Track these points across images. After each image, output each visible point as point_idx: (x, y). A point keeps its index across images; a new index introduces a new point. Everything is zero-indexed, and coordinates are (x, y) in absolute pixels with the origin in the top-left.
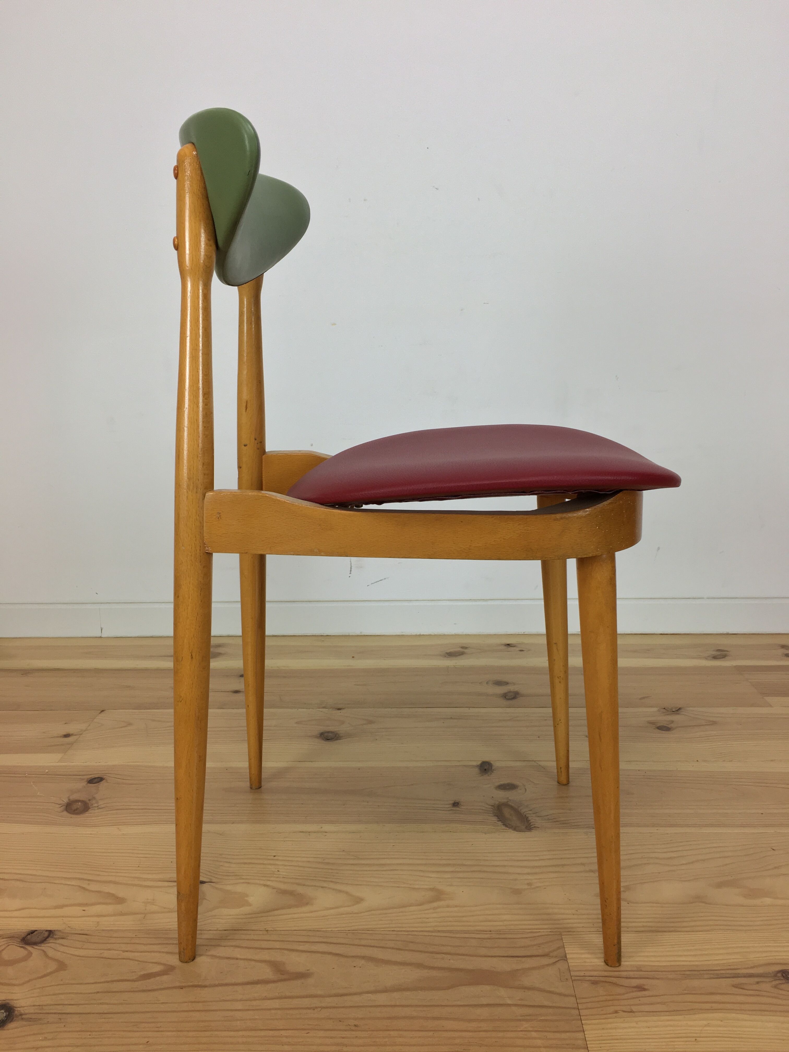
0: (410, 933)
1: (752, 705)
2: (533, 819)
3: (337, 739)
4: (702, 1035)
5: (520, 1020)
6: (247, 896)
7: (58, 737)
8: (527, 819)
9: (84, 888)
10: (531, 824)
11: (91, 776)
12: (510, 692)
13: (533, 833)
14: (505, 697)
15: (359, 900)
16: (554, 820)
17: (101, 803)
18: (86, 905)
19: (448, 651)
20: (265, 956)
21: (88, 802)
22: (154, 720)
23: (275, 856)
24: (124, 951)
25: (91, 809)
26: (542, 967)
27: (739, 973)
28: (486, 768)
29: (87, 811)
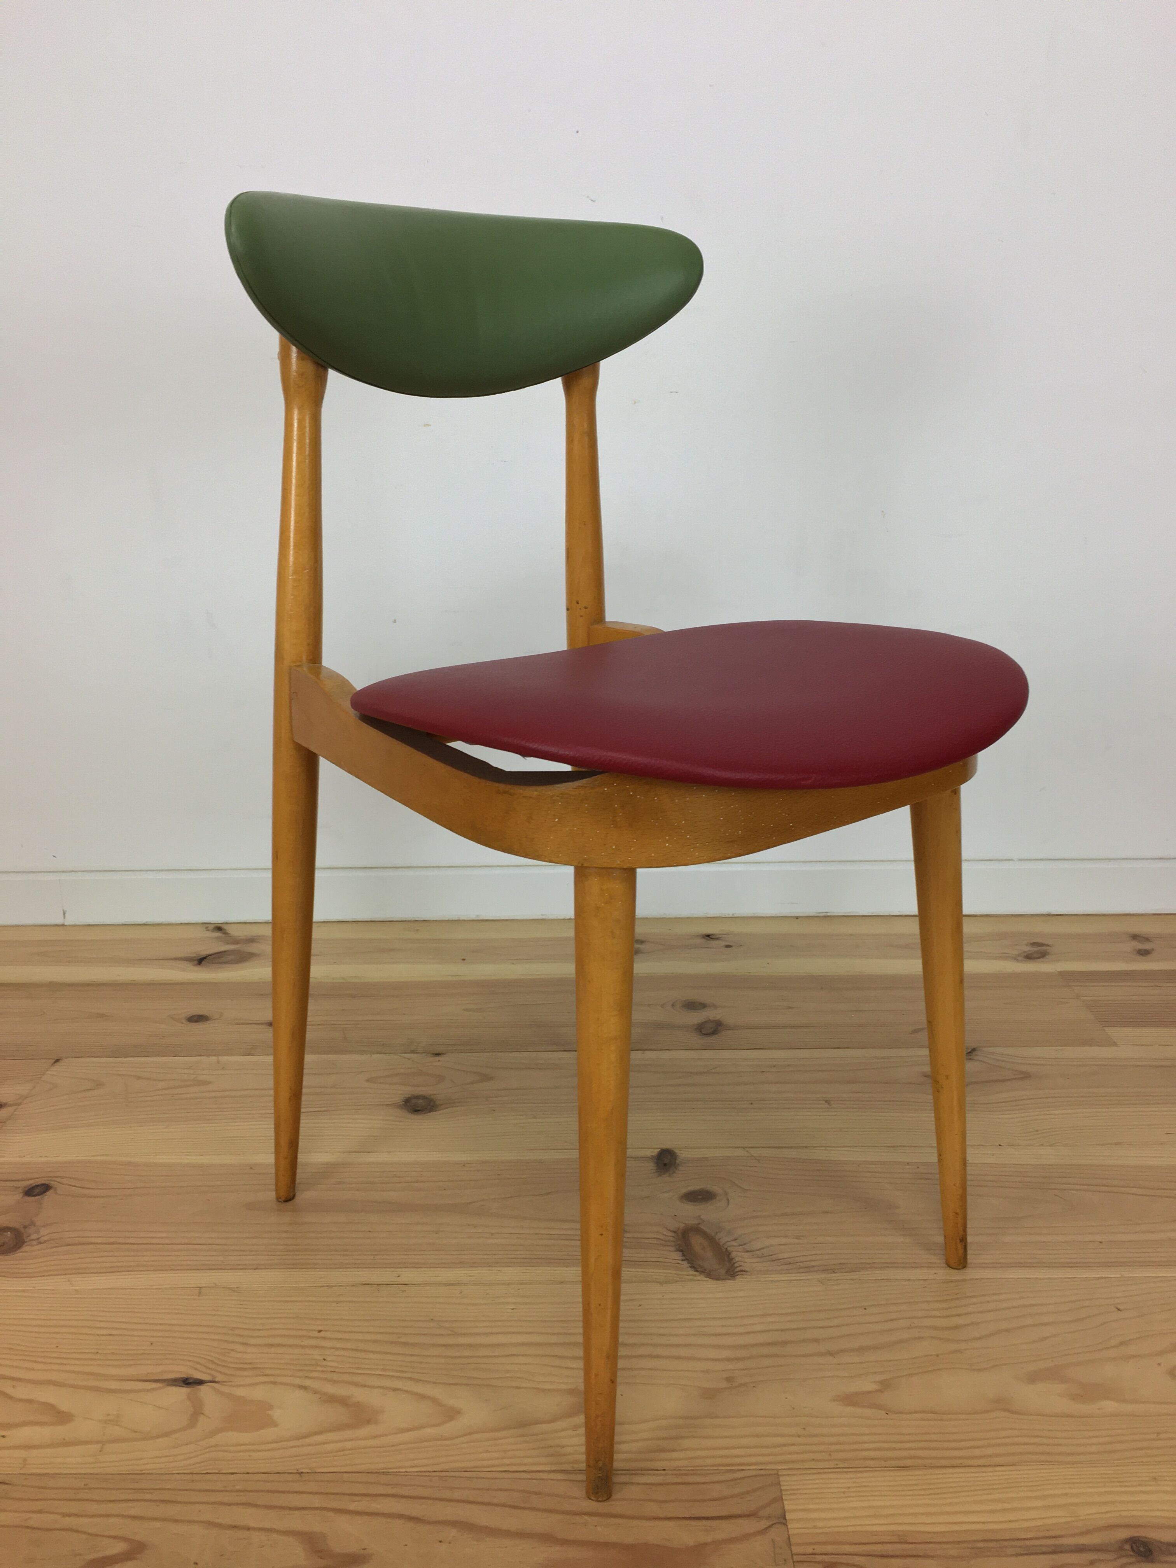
0: (535, 1475)
1: (1087, 1043)
2: (738, 1255)
3: (431, 1111)
6: (271, 1407)
8: (729, 1256)
9: (6, 1394)
10: (736, 1265)
11: (29, 1183)
12: (708, 1021)
13: (739, 1283)
14: (701, 1031)
15: (452, 1414)
16: (774, 1257)
17: (43, 1232)
18: (8, 1426)
20: (296, 1522)
21: (22, 1230)
22: (139, 1078)
23: (320, 1331)
24: (65, 1515)
25: (26, 1244)
26: (746, 1537)
27: (1062, 1545)
28: (666, 1161)
29: (19, 1248)
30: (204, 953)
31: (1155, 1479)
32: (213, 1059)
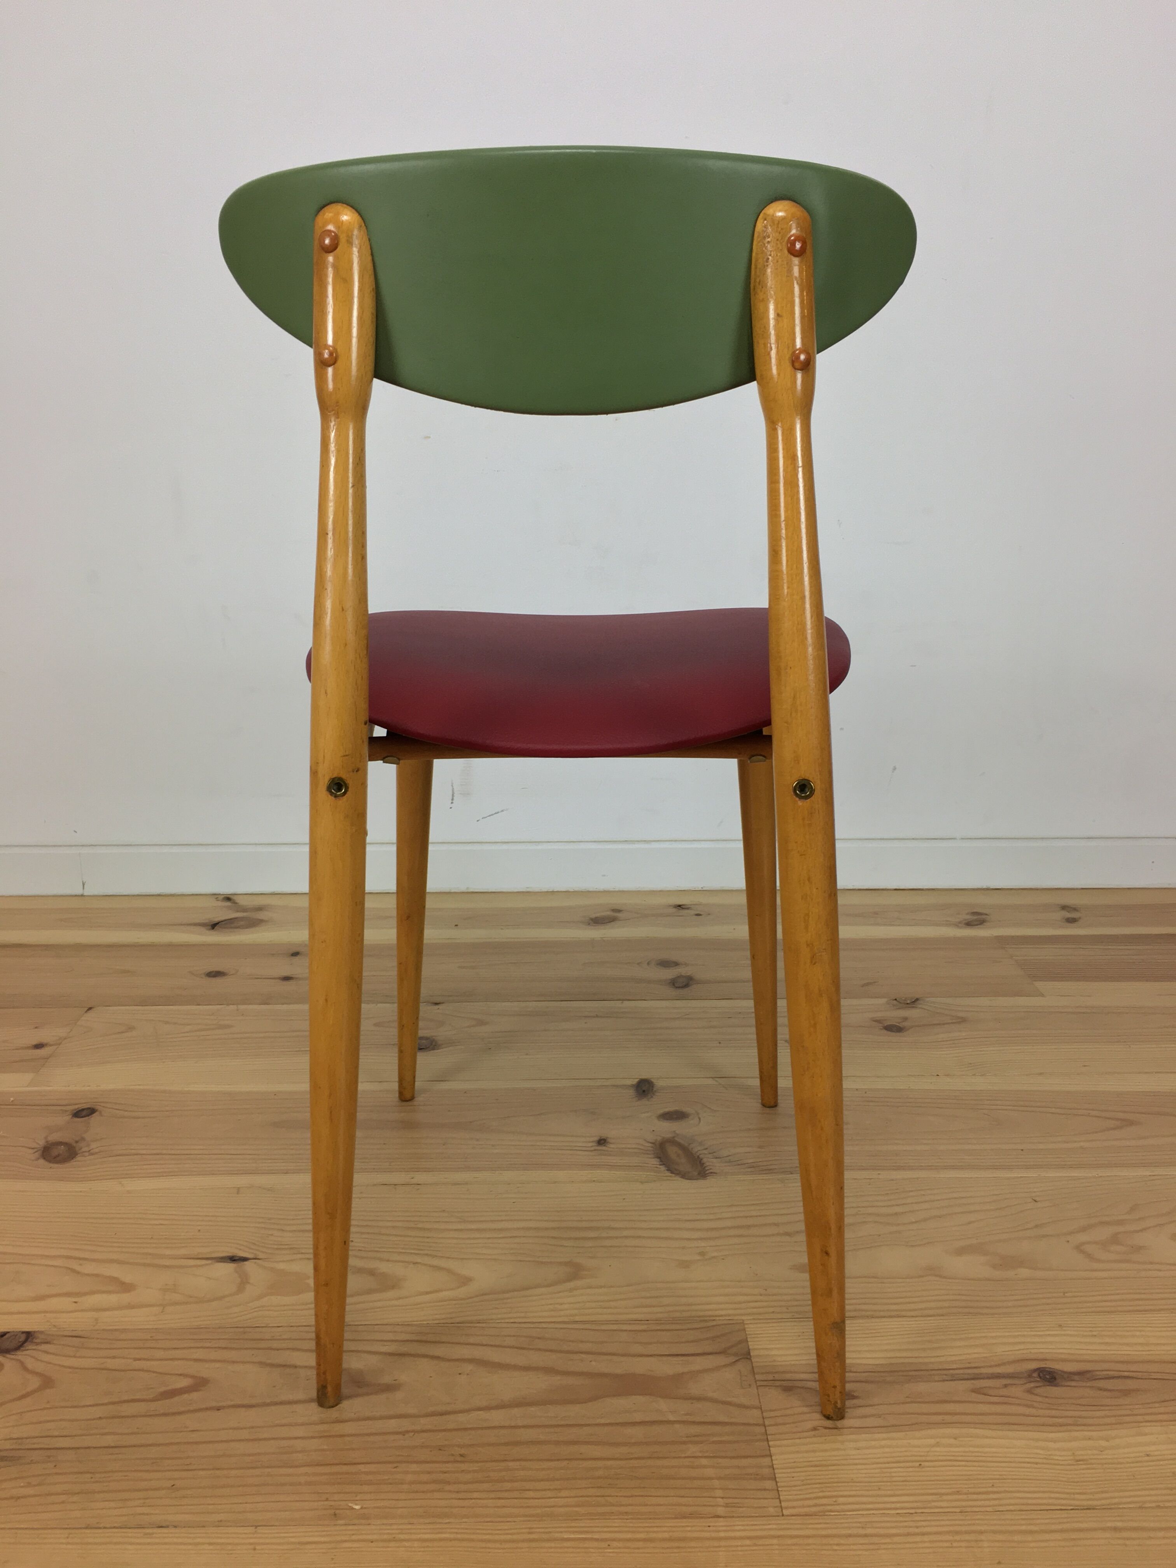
0: (538, 1325)
1: (1017, 994)
2: (710, 1162)
3: (433, 1049)
4: (928, 1458)
5: (684, 1443)
7: (25, 1048)
8: (700, 1162)
9: (74, 1271)
10: (707, 1169)
11: (76, 1107)
12: (680, 977)
13: (710, 1181)
14: (674, 985)
15: (466, 1281)
16: (739, 1162)
17: (93, 1145)
18: (79, 1294)
19: (594, 916)
21: (74, 1145)
22: (167, 1023)
24: (136, 1359)
25: (79, 1155)
26: (717, 1368)
27: (981, 1374)
28: (645, 1088)
29: (74, 1157)
30: (217, 920)
31: (1060, 1326)
32: (232, 1007)
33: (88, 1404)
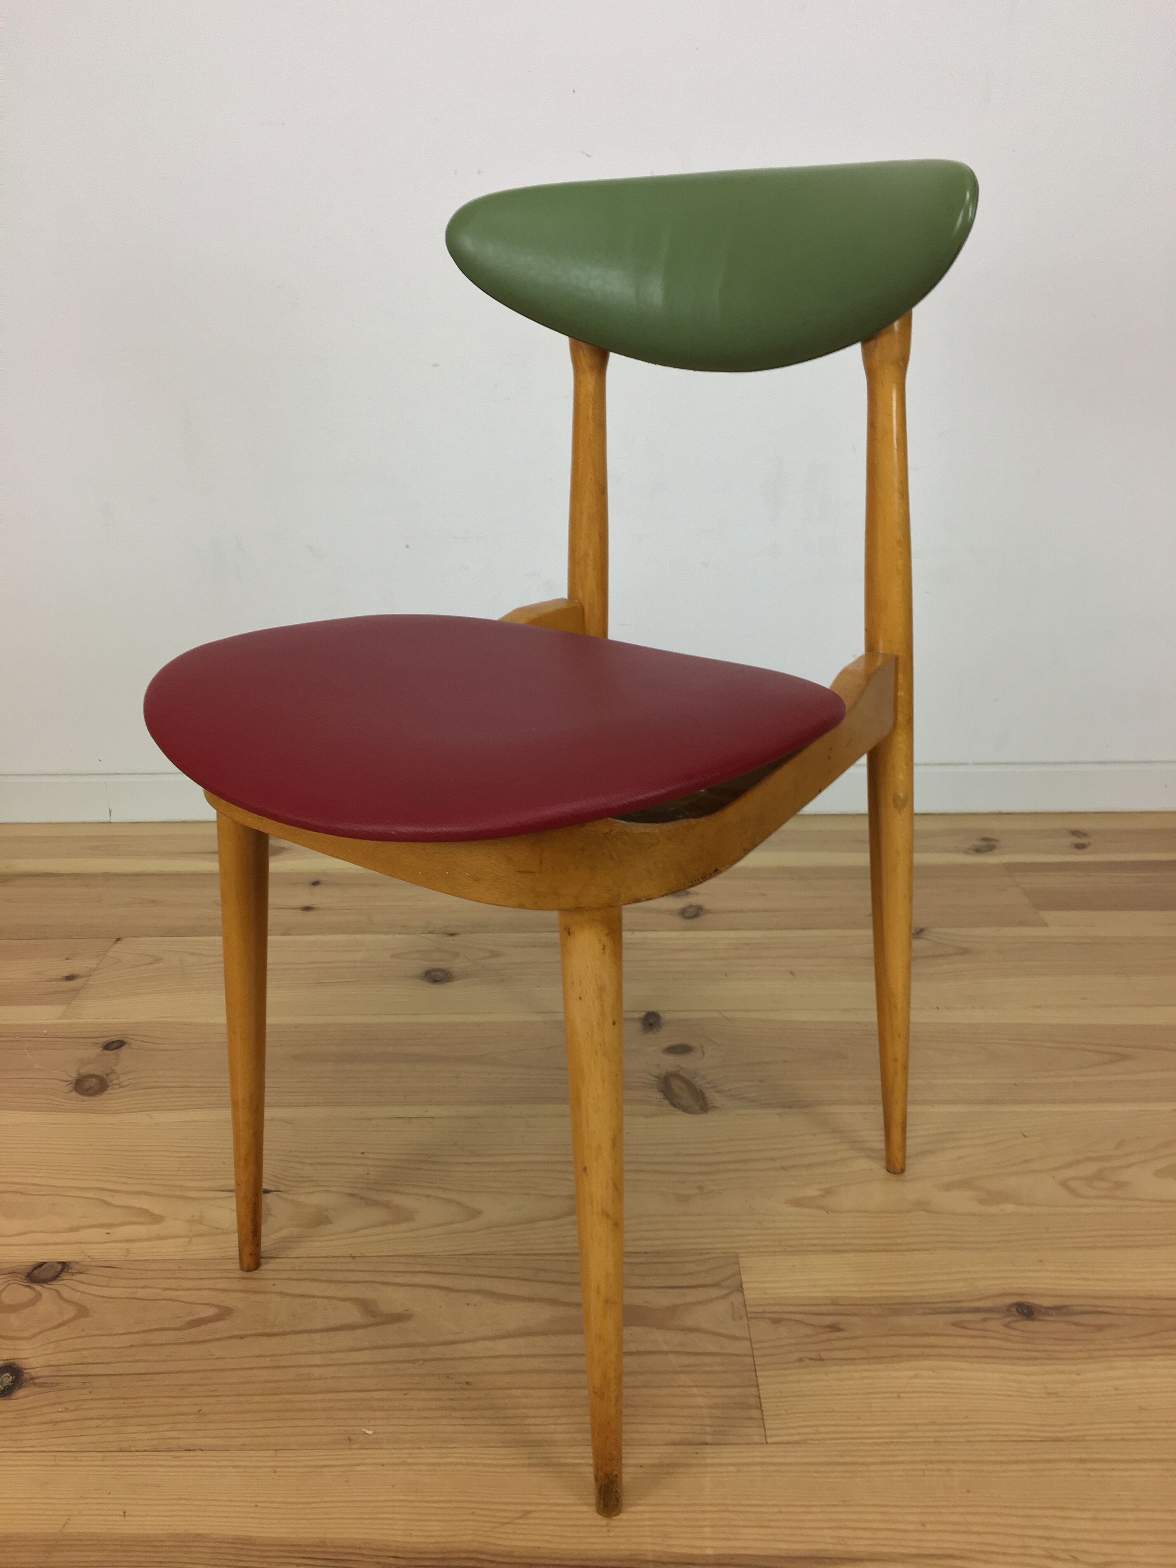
0: (541, 1257)
1: (1022, 924)
2: (711, 1095)
3: (448, 981)
5: (676, 1372)
6: (326, 1210)
7: (58, 980)
8: (703, 1096)
10: (709, 1102)
11: (107, 1039)
12: (691, 906)
13: (710, 1116)
14: (684, 915)
15: (475, 1213)
16: (740, 1097)
17: (123, 1078)
18: (111, 1226)
20: (352, 1292)
21: (105, 1077)
22: (192, 954)
23: (362, 1154)
24: (166, 1289)
25: (109, 1088)
26: (710, 1301)
27: (962, 1308)
28: (651, 1021)
29: (105, 1090)
31: (1041, 1261)
33: (120, 1332)
